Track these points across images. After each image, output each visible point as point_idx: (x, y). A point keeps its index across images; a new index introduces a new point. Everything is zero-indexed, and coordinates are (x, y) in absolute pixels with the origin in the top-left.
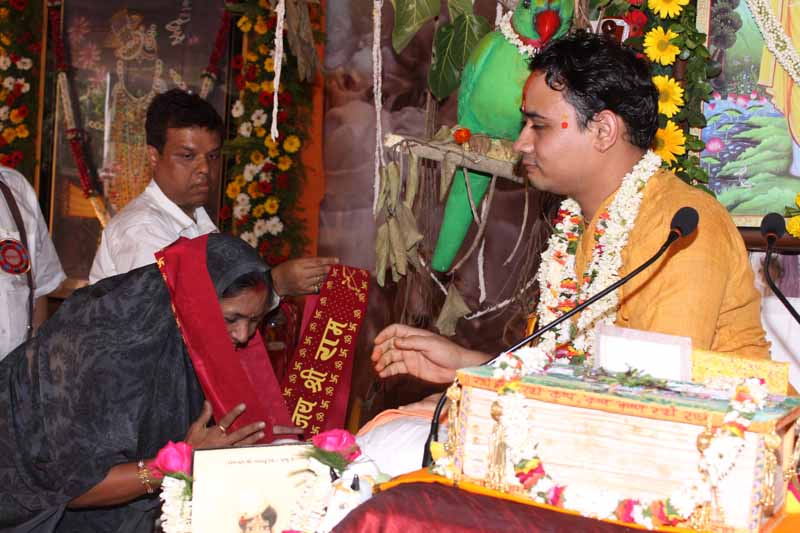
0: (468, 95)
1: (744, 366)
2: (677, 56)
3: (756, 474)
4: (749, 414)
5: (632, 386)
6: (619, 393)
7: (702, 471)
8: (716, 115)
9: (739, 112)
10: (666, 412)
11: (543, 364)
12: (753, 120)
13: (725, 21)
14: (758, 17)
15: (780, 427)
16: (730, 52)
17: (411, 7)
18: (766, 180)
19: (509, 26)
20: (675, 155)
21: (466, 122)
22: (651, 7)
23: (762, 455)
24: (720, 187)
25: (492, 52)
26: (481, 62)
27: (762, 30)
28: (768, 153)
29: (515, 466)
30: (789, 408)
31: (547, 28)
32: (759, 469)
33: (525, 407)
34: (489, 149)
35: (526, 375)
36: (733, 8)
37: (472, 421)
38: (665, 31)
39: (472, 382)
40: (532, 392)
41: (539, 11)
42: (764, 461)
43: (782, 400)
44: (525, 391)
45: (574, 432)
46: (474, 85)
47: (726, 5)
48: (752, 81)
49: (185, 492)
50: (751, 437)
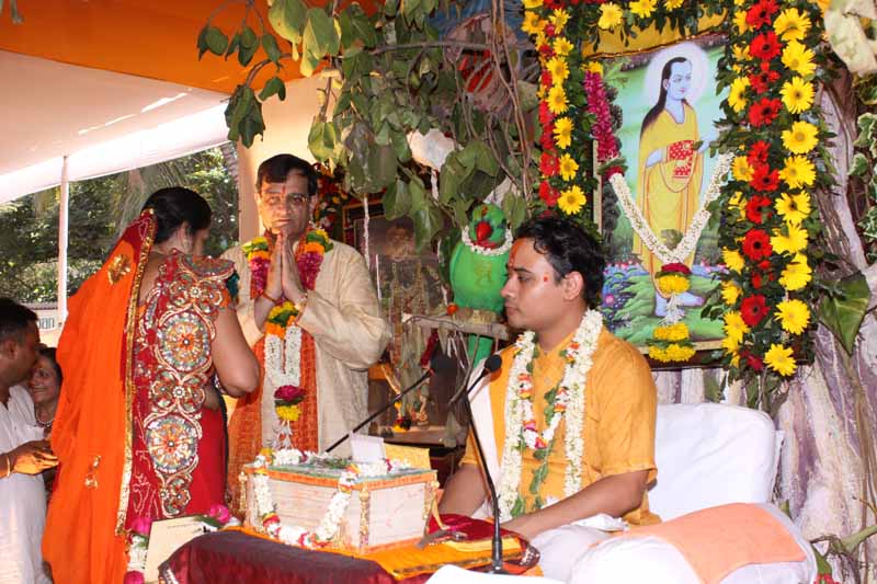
0: (452, 281)
8: (609, 278)
9: (623, 275)
12: (632, 279)
13: (610, 211)
16: (615, 233)
18: (641, 321)
19: (466, 234)
21: (456, 299)
22: (560, 207)
24: (614, 329)
25: (460, 253)
26: (454, 259)
28: (641, 301)
31: (480, 234)
34: (470, 317)
35: (278, 465)
36: (615, 202)
40: (273, 475)
41: (477, 222)
46: (453, 275)
47: (610, 200)
48: (629, 251)
49: (141, 545)
50: (356, 493)
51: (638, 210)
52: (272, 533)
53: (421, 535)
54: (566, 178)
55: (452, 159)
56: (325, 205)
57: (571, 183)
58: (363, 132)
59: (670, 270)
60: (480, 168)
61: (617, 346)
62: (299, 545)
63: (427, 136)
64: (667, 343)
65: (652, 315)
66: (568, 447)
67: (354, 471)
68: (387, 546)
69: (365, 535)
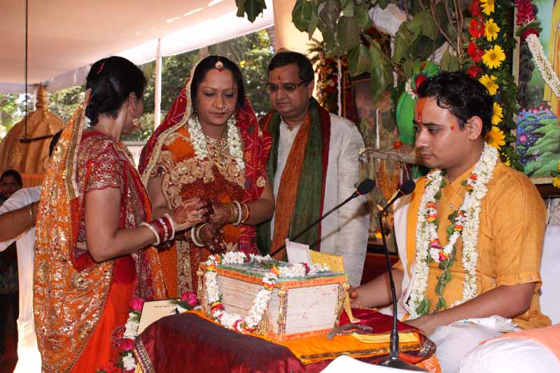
2: (498, 90)
8: (523, 121)
9: (534, 118)
12: (542, 121)
13: (526, 67)
16: (530, 84)
18: (548, 156)
20: (500, 146)
22: (484, 62)
24: (526, 162)
25: (403, 101)
28: (549, 140)
34: (411, 151)
36: (531, 58)
38: (489, 76)
39: (204, 267)
41: (416, 76)
47: (527, 57)
48: (541, 99)
49: (134, 319)
50: (276, 290)
51: (549, 65)
52: (217, 318)
53: (332, 326)
54: (489, 39)
55: (403, 28)
56: (330, 70)
57: (494, 43)
58: (334, 6)
60: (424, 34)
61: (509, 177)
62: (233, 329)
63: (385, 10)
65: (558, 152)
66: (464, 260)
67: (275, 273)
68: (302, 335)
69: (282, 326)
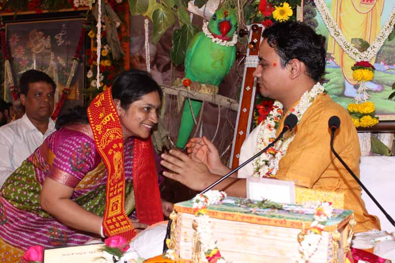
0: (189, 63)
1: (321, 195)
3: (329, 253)
4: (323, 222)
5: (264, 208)
6: (258, 213)
7: (301, 253)
10: (281, 222)
11: (220, 199)
13: (310, 23)
14: (326, 21)
15: (340, 227)
17: (161, 22)
18: (334, 98)
19: (207, 29)
21: (188, 76)
23: (331, 243)
25: (199, 43)
26: (194, 47)
27: (328, 26)
29: (205, 253)
30: (345, 217)
31: (225, 29)
32: (330, 250)
33: (209, 222)
34: (200, 89)
35: (210, 205)
36: (314, 17)
37: (183, 230)
39: (182, 210)
40: (213, 214)
41: (220, 21)
42: (332, 246)
43: (341, 212)
44: (209, 214)
45: (236, 234)
46: (192, 58)
59: (362, 65)
64: (360, 116)
65: (342, 95)
